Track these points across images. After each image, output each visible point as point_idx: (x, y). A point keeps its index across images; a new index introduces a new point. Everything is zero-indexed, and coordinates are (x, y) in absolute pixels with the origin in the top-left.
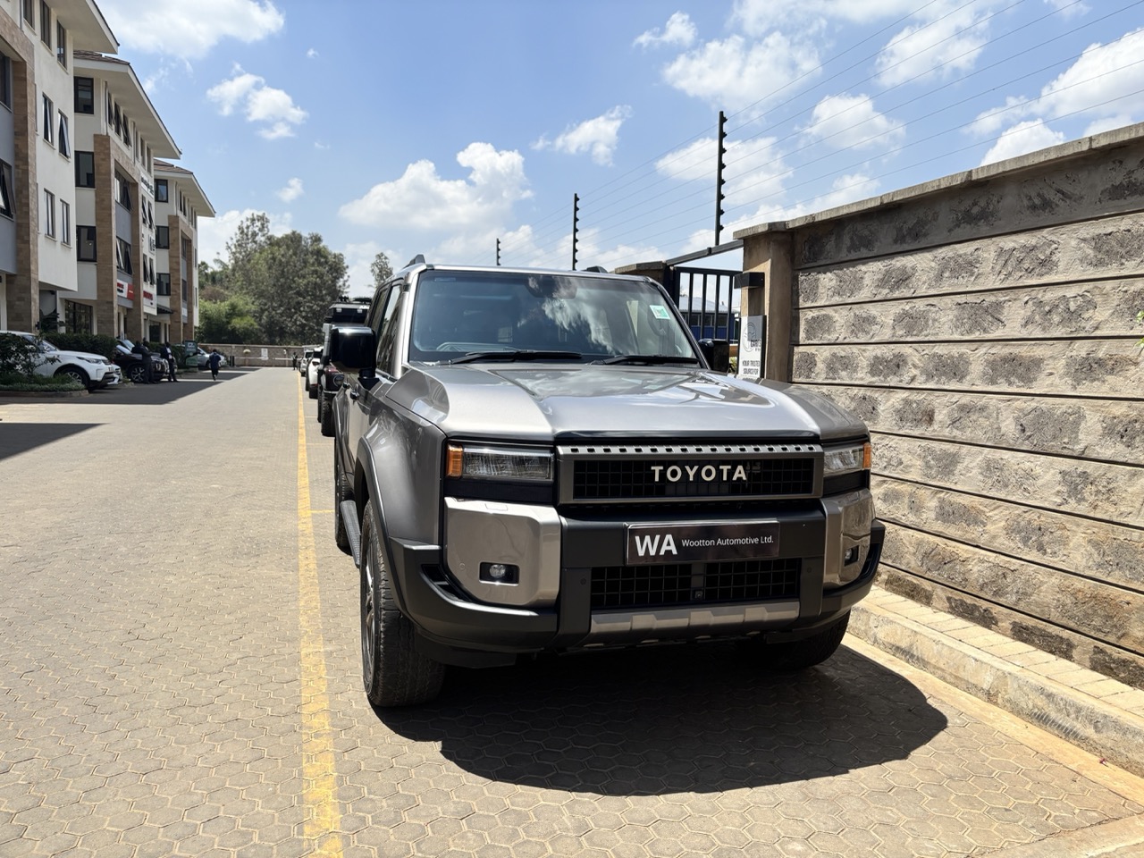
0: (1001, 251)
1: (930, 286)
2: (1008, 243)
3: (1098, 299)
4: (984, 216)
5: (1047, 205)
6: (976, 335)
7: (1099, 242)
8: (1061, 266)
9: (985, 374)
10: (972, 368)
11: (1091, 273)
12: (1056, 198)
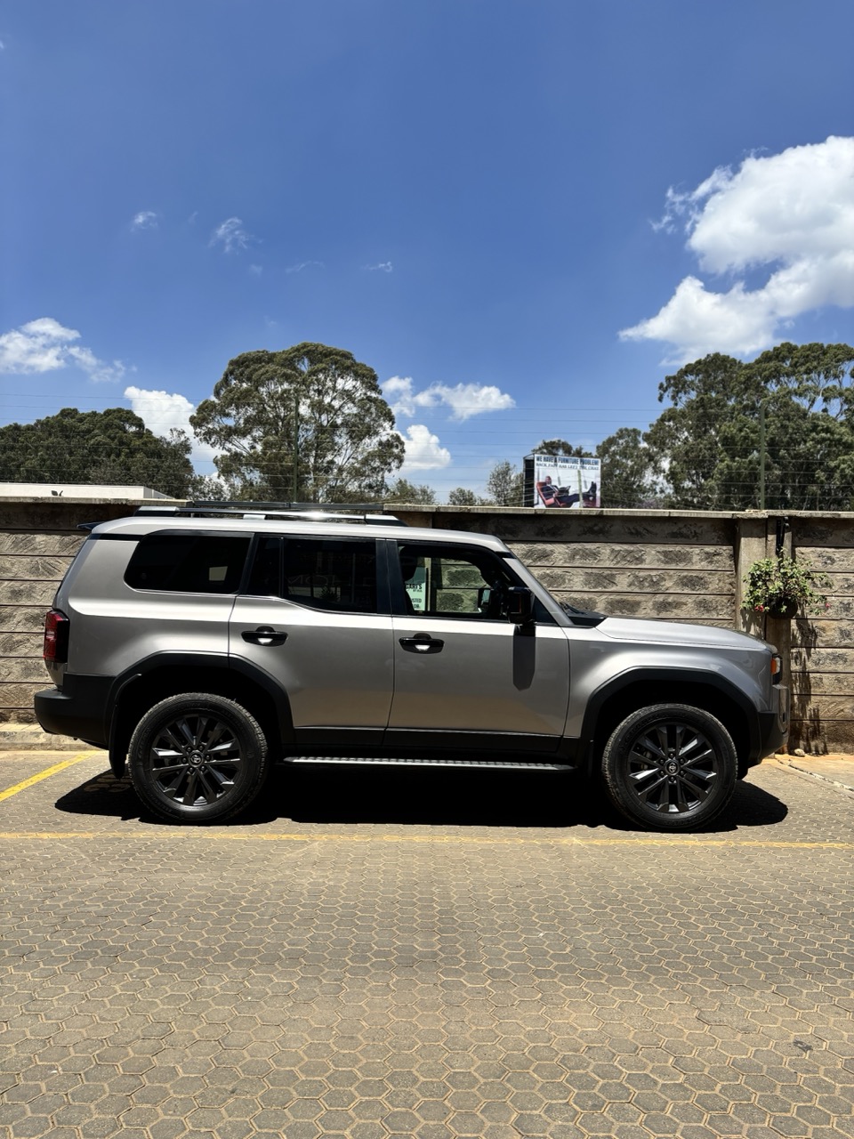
0: (613, 551)
1: (565, 562)
2: (617, 547)
3: (667, 577)
4: (601, 531)
5: (638, 533)
6: (600, 589)
7: (665, 554)
8: (647, 561)
9: (606, 608)
10: (598, 605)
11: (662, 566)
12: (644, 532)
